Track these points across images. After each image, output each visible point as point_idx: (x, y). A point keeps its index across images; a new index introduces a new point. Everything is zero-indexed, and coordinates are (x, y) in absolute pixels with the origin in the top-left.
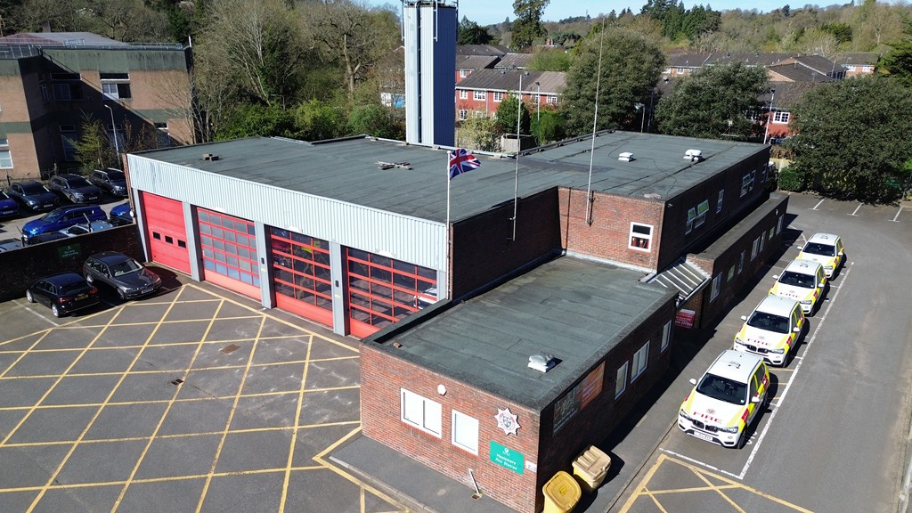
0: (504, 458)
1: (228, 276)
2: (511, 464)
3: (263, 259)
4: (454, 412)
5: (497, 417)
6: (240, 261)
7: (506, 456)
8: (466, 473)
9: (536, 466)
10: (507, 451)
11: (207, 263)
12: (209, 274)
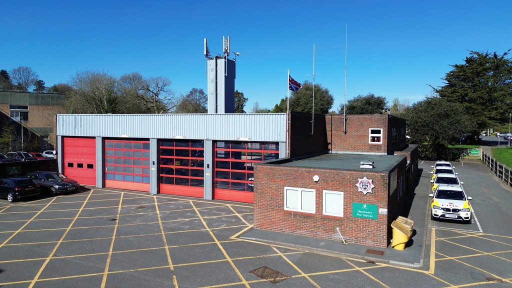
0: (363, 211)
1: (124, 181)
2: (368, 214)
3: (154, 162)
4: (324, 191)
5: (357, 185)
6: (134, 169)
7: (365, 210)
8: (335, 232)
9: (387, 210)
10: (365, 206)
11: (107, 176)
12: (108, 183)
